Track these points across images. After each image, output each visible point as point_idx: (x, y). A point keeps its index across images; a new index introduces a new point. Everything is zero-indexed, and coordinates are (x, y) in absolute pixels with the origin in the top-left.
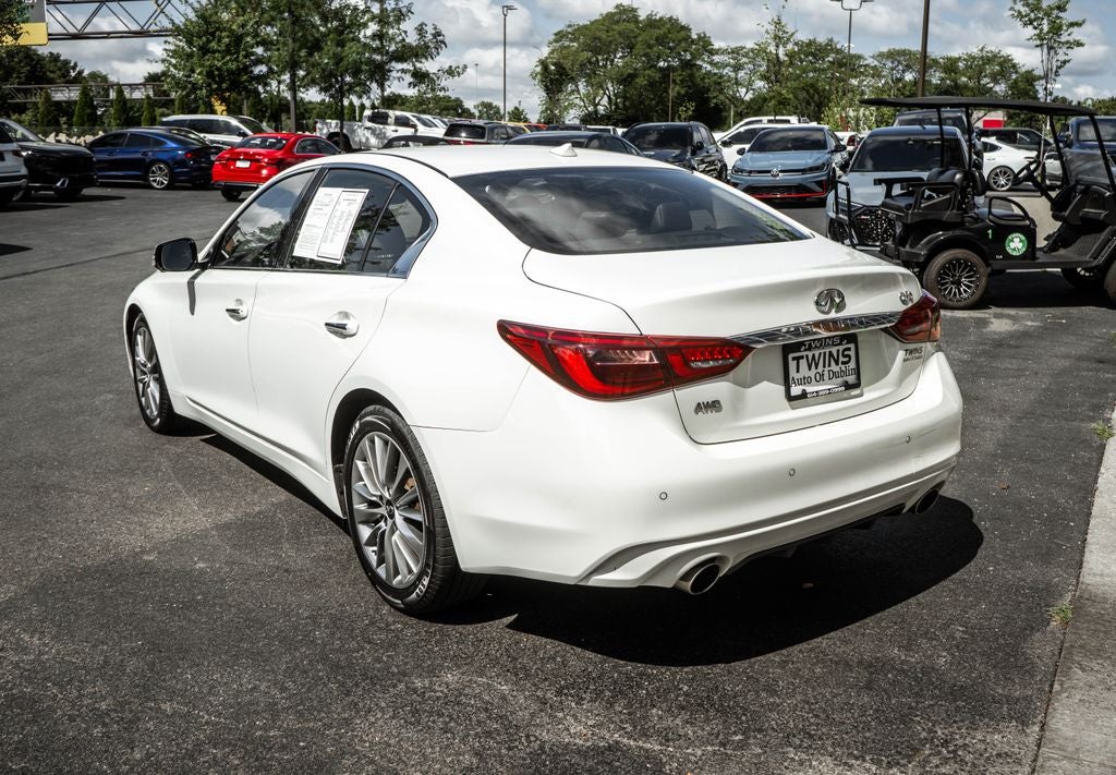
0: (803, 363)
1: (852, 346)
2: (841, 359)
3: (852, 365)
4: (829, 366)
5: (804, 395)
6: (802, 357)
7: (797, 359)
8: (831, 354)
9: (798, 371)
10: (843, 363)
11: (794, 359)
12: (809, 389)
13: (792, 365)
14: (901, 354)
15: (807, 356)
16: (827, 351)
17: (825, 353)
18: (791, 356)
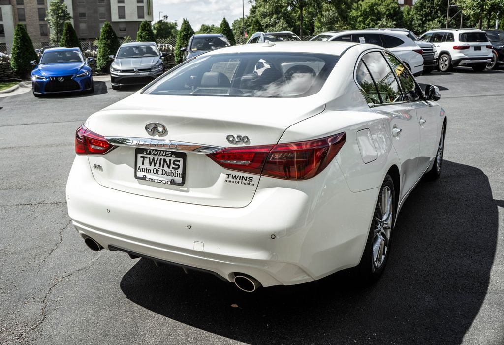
0: (147, 161)
1: (181, 160)
2: (172, 165)
3: (180, 171)
4: (163, 167)
5: (144, 178)
6: (146, 157)
7: (144, 158)
8: (165, 160)
9: (143, 164)
10: (173, 168)
11: (141, 157)
12: (148, 176)
13: (140, 160)
14: (223, 177)
15: (149, 158)
16: (163, 158)
17: (161, 159)
18: (139, 155)
